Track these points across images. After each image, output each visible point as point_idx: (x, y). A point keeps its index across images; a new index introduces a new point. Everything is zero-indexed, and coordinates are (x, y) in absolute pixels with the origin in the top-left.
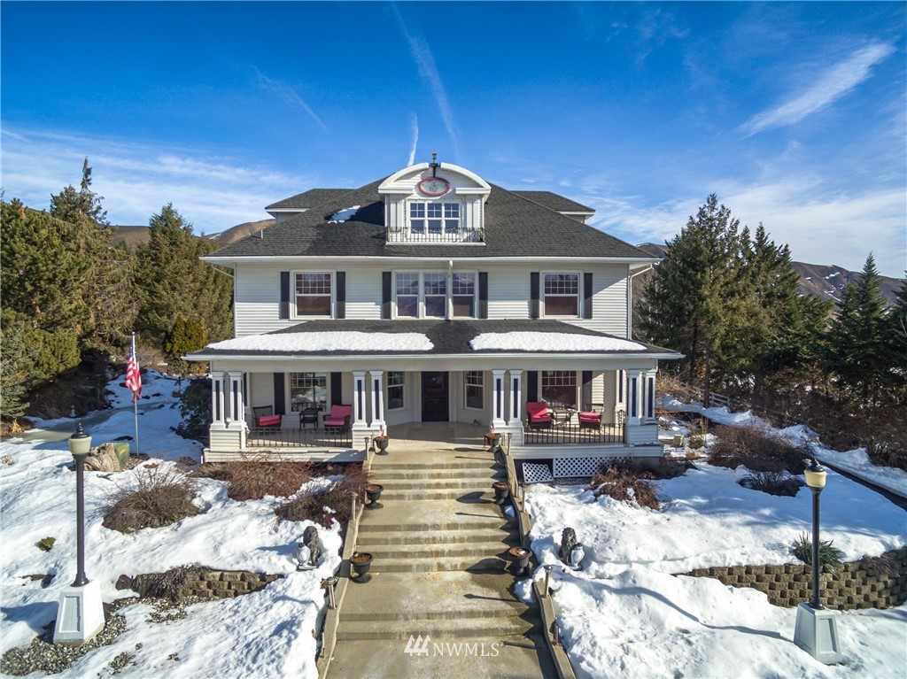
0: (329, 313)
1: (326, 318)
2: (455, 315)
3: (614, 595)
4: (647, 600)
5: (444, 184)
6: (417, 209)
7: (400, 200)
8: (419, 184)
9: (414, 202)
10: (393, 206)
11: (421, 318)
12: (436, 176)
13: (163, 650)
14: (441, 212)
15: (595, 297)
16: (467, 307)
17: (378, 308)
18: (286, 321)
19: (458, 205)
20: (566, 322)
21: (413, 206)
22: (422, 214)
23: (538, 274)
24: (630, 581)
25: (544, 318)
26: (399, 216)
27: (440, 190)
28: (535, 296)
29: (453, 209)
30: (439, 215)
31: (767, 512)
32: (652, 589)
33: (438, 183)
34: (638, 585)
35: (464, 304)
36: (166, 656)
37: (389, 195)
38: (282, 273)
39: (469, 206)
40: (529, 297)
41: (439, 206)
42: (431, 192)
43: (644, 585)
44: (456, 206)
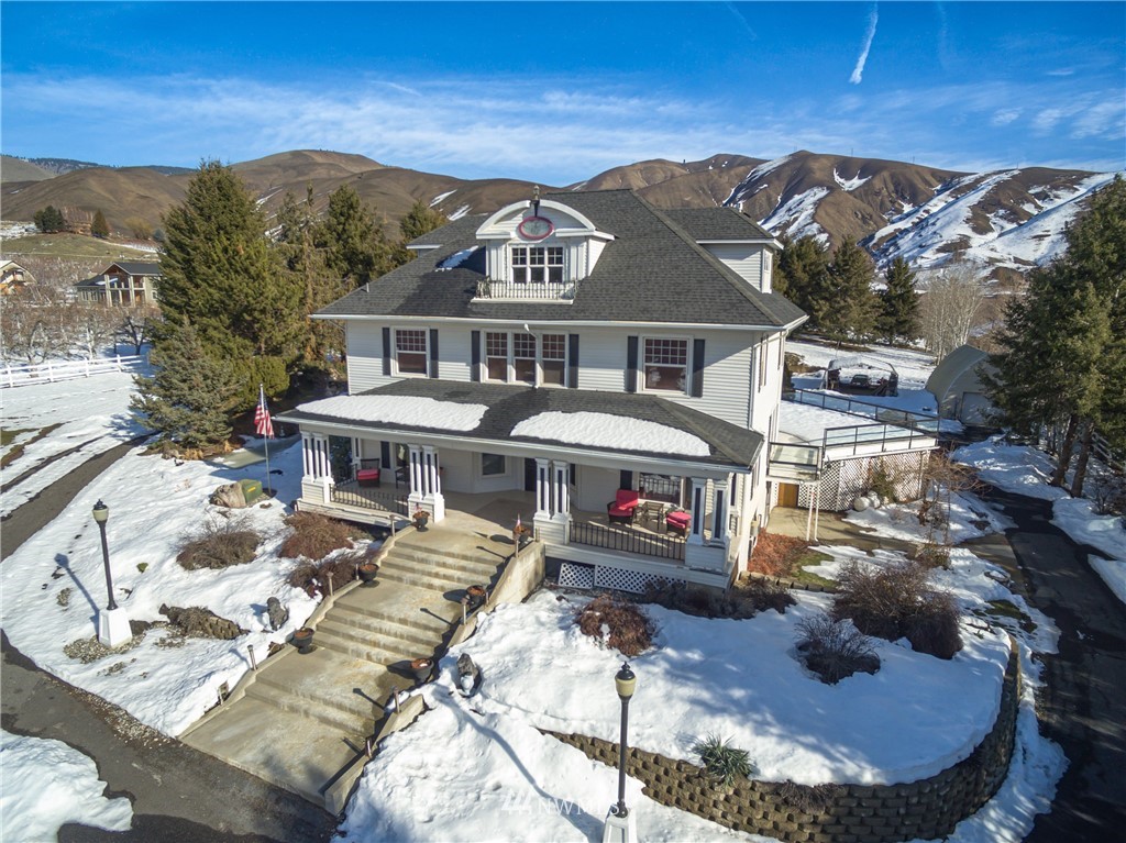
0: (424, 372)
1: (422, 376)
2: (546, 381)
3: (474, 731)
4: (495, 746)
5: (546, 224)
6: (519, 254)
7: (501, 245)
8: (520, 225)
9: (515, 247)
10: (493, 252)
11: (509, 383)
12: (539, 215)
13: (143, 667)
14: (543, 258)
15: (707, 370)
16: (558, 373)
17: (468, 370)
18: (388, 377)
19: (561, 248)
20: (669, 399)
21: (515, 251)
22: (523, 261)
23: (637, 338)
24: (493, 724)
25: (644, 392)
26: (500, 265)
27: (543, 232)
28: (632, 365)
29: (558, 254)
30: (541, 261)
31: (738, 693)
32: (505, 738)
33: (542, 223)
34: (495, 730)
35: (553, 370)
36: (141, 673)
37: (489, 240)
38: (384, 329)
39: (573, 250)
40: (626, 366)
41: (541, 251)
42: (531, 235)
43: (500, 731)
44: (560, 251)
